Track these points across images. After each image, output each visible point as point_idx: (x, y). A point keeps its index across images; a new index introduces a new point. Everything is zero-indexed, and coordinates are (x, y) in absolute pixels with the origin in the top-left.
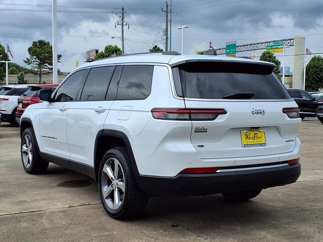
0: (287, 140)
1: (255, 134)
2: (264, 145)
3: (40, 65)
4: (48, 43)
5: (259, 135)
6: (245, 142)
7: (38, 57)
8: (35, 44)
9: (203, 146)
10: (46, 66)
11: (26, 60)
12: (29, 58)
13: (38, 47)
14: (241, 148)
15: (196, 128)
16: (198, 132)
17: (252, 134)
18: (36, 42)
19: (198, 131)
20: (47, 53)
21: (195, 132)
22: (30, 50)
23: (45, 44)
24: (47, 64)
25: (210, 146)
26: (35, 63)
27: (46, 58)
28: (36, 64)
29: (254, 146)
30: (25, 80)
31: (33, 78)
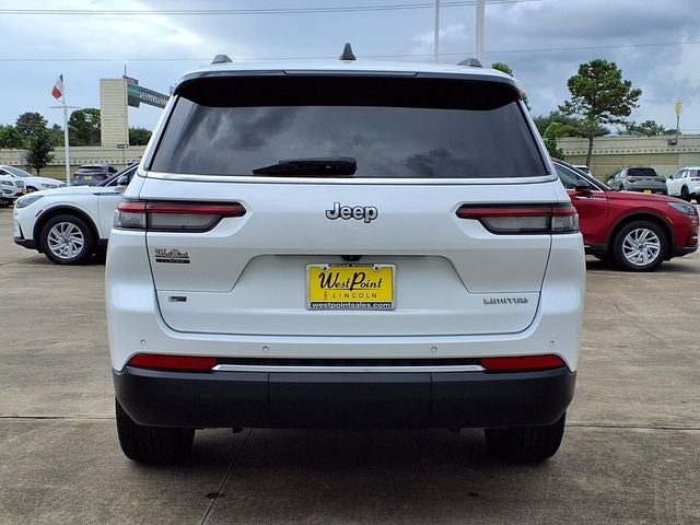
0: (489, 297)
1: (356, 276)
2: (387, 306)
3: (591, 115)
4: (613, 64)
5: (371, 277)
6: (318, 295)
7: (589, 99)
8: (583, 70)
9: (184, 299)
10: (605, 116)
11: (564, 105)
12: (570, 101)
13: (590, 77)
14: (303, 311)
15: (158, 251)
16: (164, 261)
17: (346, 274)
18: (586, 65)
19: (165, 258)
20: (608, 88)
21: (158, 260)
22: (571, 83)
23: (606, 69)
24: (608, 113)
25: (204, 300)
26: (581, 112)
27: (605, 99)
28: (585, 114)
29: (346, 308)
30: (557, 148)
31: (576, 145)
